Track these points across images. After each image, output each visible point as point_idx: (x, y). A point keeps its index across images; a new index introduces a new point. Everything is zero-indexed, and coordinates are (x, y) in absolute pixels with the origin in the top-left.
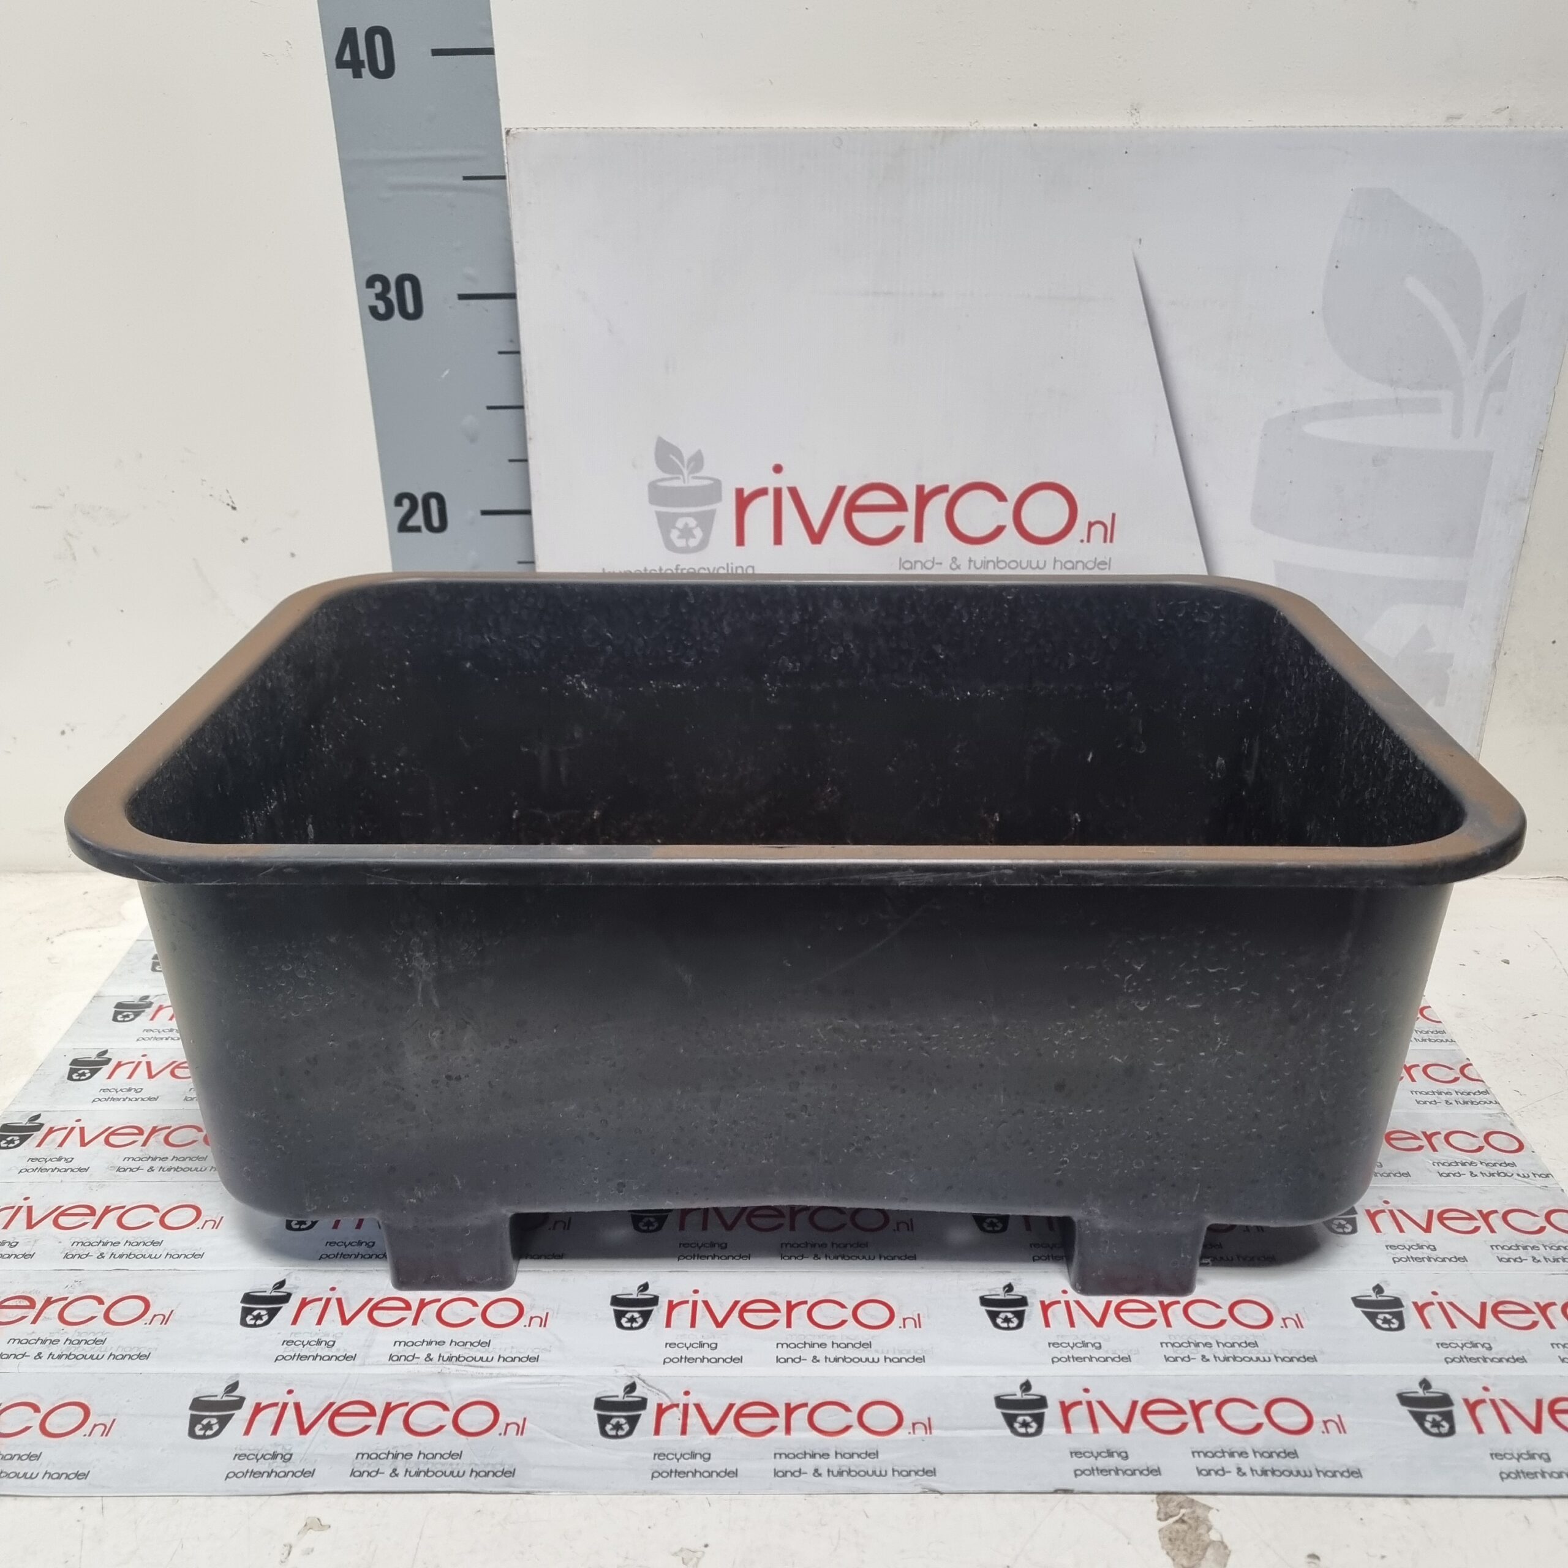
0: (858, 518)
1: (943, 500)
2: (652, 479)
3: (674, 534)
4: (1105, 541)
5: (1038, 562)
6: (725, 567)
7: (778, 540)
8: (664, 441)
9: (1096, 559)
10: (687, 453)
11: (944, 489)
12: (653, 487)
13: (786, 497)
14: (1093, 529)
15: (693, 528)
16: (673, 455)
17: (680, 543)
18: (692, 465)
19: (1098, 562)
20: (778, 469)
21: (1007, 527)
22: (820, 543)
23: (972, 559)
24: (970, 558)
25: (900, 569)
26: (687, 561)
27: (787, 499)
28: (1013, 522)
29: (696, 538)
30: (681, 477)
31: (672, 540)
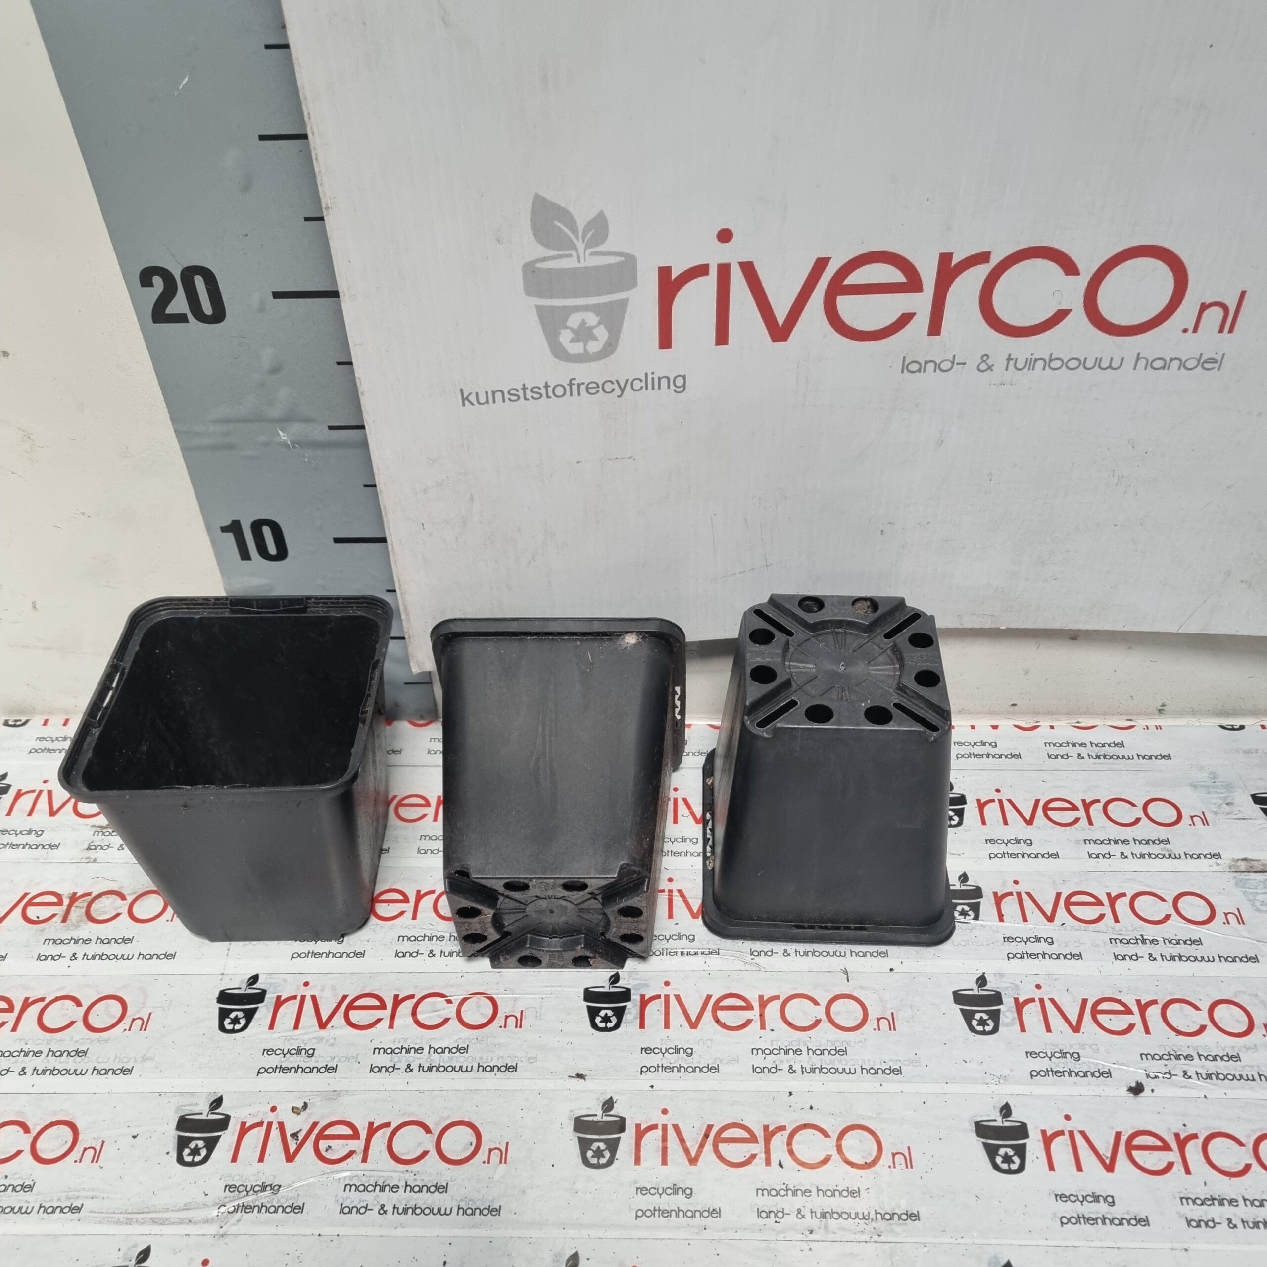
0: (846, 305)
1: (978, 274)
2: (529, 259)
3: (565, 337)
4: (1221, 331)
5: (1112, 359)
6: (644, 379)
7: (722, 338)
8: (545, 201)
9: (1201, 355)
10: (582, 218)
11: (982, 258)
12: (530, 270)
13: (737, 278)
14: (1206, 313)
15: (595, 327)
16: (560, 221)
17: (576, 349)
18: (590, 234)
19: (1202, 361)
20: (725, 236)
21: (1071, 313)
22: (785, 340)
23: (1012, 357)
24: (1010, 355)
25: (902, 372)
26: (585, 373)
27: (738, 281)
28: (1083, 305)
29: (598, 340)
30: (573, 253)
31: (561, 345)
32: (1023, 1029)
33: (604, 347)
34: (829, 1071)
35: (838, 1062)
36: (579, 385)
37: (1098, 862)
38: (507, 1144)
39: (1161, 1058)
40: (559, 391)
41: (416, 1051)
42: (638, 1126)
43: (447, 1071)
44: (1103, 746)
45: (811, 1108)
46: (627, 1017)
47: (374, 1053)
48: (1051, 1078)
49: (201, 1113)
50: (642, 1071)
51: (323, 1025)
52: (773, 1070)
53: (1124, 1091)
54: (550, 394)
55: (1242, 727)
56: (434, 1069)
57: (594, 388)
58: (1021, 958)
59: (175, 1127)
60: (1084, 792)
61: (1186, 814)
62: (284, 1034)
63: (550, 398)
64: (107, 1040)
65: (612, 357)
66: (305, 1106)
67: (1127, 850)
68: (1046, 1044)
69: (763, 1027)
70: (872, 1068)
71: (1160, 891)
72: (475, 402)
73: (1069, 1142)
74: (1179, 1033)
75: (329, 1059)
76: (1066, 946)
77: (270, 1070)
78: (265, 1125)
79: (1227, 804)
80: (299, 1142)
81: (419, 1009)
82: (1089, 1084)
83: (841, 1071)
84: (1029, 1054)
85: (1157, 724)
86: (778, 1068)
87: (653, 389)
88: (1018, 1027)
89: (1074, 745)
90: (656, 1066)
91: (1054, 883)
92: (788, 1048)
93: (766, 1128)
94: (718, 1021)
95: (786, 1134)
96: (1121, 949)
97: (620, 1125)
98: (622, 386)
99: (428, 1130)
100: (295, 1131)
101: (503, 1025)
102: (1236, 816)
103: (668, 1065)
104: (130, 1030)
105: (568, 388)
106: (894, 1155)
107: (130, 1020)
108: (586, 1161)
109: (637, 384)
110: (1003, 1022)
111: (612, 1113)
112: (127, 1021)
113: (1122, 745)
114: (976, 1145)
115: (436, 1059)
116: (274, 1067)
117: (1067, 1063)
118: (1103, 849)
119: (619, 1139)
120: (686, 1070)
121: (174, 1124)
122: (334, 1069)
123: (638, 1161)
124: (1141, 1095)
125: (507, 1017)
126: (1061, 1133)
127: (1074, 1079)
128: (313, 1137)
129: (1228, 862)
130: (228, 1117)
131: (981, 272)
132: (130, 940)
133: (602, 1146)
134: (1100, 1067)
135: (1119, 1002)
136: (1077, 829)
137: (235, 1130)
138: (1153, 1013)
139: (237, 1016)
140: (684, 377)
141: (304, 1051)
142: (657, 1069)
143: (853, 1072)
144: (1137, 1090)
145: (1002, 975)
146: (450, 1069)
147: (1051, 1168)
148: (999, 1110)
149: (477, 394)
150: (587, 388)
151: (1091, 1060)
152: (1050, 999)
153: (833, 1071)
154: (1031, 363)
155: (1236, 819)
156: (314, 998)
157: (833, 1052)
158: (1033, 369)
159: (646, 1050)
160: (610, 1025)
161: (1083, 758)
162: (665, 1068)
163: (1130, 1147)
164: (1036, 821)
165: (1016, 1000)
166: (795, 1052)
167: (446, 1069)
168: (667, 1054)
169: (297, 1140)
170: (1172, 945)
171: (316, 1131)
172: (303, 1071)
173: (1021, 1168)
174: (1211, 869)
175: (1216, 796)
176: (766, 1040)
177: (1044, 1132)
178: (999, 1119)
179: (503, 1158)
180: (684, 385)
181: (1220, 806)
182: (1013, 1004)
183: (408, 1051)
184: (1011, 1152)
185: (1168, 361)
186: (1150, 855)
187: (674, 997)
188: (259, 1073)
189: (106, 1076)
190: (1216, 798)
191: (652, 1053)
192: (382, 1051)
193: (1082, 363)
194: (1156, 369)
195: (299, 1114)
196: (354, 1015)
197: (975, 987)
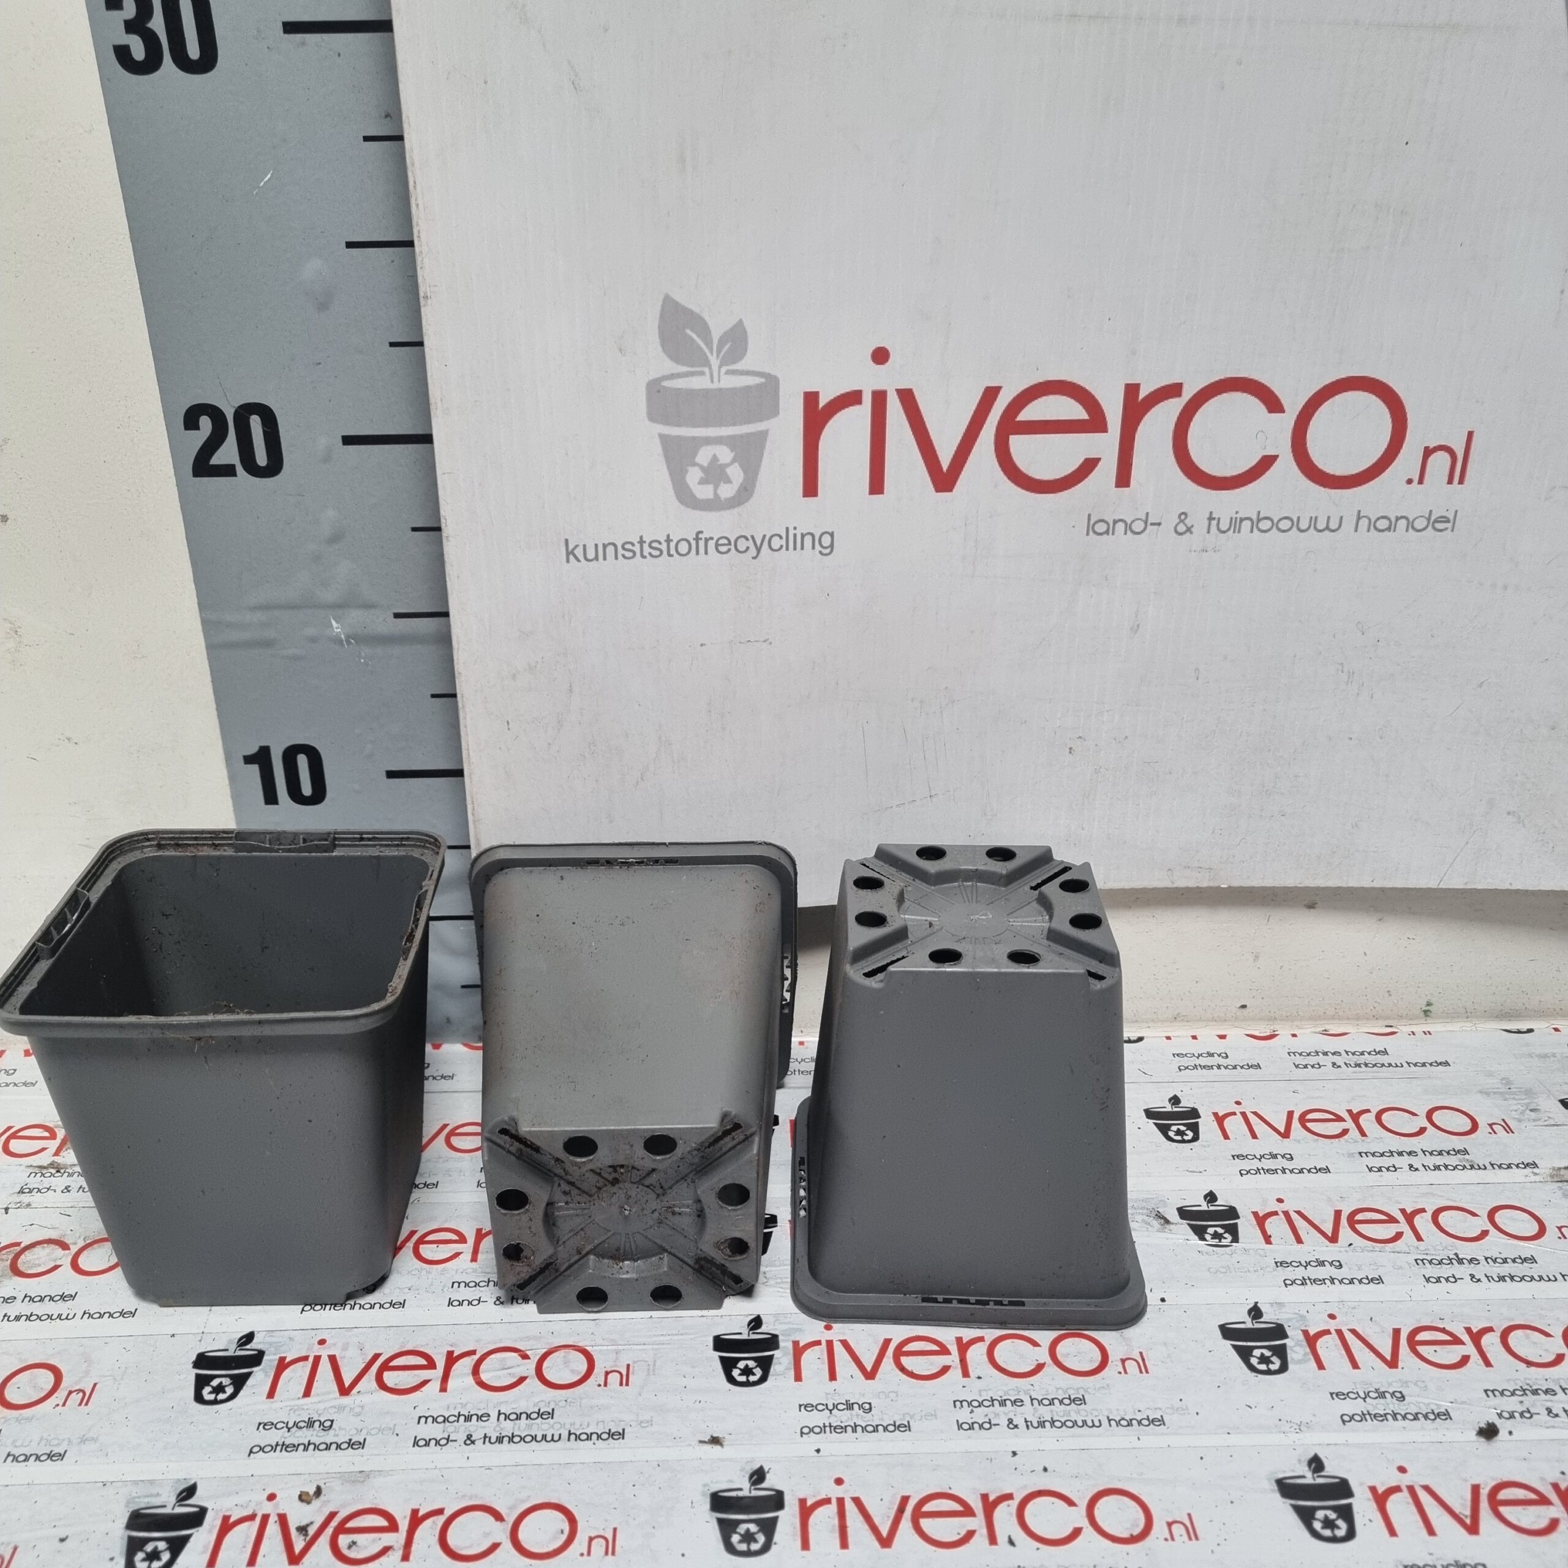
0: (1020, 447)
2: (654, 375)
3: (693, 476)
4: (1450, 481)
5: (1329, 518)
6: (784, 537)
7: (877, 485)
8: (676, 304)
9: (1431, 511)
10: (718, 327)
11: (1174, 390)
12: (655, 388)
13: (895, 410)
14: (1431, 460)
16: (692, 330)
17: (704, 492)
18: (727, 347)
19: (1432, 520)
20: (880, 356)
21: (1278, 460)
22: (950, 489)
23: (1214, 516)
24: (1211, 513)
25: (1088, 534)
26: (716, 524)
27: (895, 413)
28: (1291, 450)
29: (731, 482)
30: (706, 370)
31: (688, 487)
32: (1321, 1366)
33: (739, 491)
34: (1064, 1424)
35: (1075, 1413)
36: (707, 540)
37: (1381, 1176)
38: (615, 1530)
39: (1513, 1394)
40: (683, 548)
41: (479, 1418)
42: (802, 1502)
43: (525, 1442)
44: (1362, 1053)
45: (1045, 1470)
46: (775, 1368)
47: (419, 1422)
48: (1369, 1423)
49: (164, 1506)
50: (802, 1433)
51: (344, 1391)
52: (987, 1426)
53: (1472, 1435)
54: (673, 551)
55: (1530, 1031)
56: (506, 1439)
57: (726, 545)
58: (1303, 1284)
59: (124, 1525)
60: (1348, 1102)
61: (1482, 1122)
62: (288, 1403)
63: (671, 556)
64: (29, 1419)
65: (748, 505)
66: (318, 1492)
67: (1416, 1162)
68: (1355, 1383)
69: (966, 1373)
70: (1123, 1419)
71: (1467, 1205)
72: (581, 557)
73: (1410, 1500)
74: (1529, 1364)
75: (354, 1432)
76: (1359, 1269)
77: (268, 1449)
78: (258, 1519)
79: (1531, 1110)
80: (308, 1538)
81: (483, 1367)
82: (1423, 1428)
83: (1080, 1424)
84: (1334, 1396)
85: (1426, 1030)
86: (993, 1422)
87: (795, 549)
88: (1314, 1365)
89: (1325, 1054)
90: (822, 1425)
91: (1329, 1200)
92: (1005, 1398)
93: (985, 1497)
94: (903, 1369)
95: (1014, 1504)
96: (1431, 1271)
97: (777, 1501)
98: (758, 543)
99: (498, 1517)
100: (303, 1523)
101: (602, 1383)
102: (1546, 1123)
103: (839, 1424)
104: (64, 1405)
105: (693, 543)
106: (1169, 1525)
107: (66, 1393)
108: (730, 1549)
109: (776, 543)
110: (1292, 1359)
111: (763, 1485)
112: (61, 1395)
113: (1385, 1052)
114: (1284, 1508)
115: (508, 1427)
116: (274, 1444)
117: (1388, 1404)
118: (1386, 1162)
119: (776, 1519)
120: (864, 1429)
121: (124, 1520)
122: (362, 1445)
123: (805, 1545)
124: (1496, 1438)
125: (607, 1373)
126: (1397, 1489)
127: (1401, 1423)
128: (329, 1530)
129: (1548, 1172)
130: (203, 1512)
131: (1172, 408)
132: (73, 1297)
133: (753, 1528)
134: (1434, 1407)
135: (1443, 1331)
136: (1347, 1141)
137: (213, 1527)
138: (1491, 1342)
139: (221, 1383)
140: (832, 535)
141: (317, 1424)
142: (823, 1429)
143: (1097, 1424)
144: (1489, 1432)
145: (1280, 1305)
146: (528, 1439)
147: (1392, 1532)
148: (1306, 1463)
149: (585, 546)
150: (717, 545)
151: (1420, 1400)
152: (1350, 1330)
153: (1069, 1424)
154: (1236, 524)
155: (1546, 1126)
156: (333, 1359)
157: (1067, 1401)
158: (1239, 532)
159: (806, 1407)
160: (752, 1378)
161: (1339, 1067)
162: (834, 1429)
163: (1495, 1504)
164: (1293, 1134)
165: (1306, 1333)
166: (1014, 1403)
167: (522, 1439)
168: (835, 1411)
169: (306, 1535)
170: (1497, 1265)
171: (334, 1523)
172: (316, 1447)
173: (1351, 1535)
174: (1528, 1179)
175: (1516, 1102)
176: (972, 1390)
177: (1373, 1489)
178: (1309, 1474)
179: (611, 1548)
180: (832, 546)
181: (1523, 1113)
182: (1301, 1337)
183: (468, 1419)
184: (1332, 1515)
185: (1393, 520)
186: (1446, 1167)
187: (839, 1343)
188: (251, 1452)
189: (26, 1463)
190: (1517, 1104)
191: (815, 1411)
192: (430, 1420)
193: (1295, 524)
194: (1380, 531)
195: (309, 1503)
196: (390, 1378)
197: (1248, 1320)
